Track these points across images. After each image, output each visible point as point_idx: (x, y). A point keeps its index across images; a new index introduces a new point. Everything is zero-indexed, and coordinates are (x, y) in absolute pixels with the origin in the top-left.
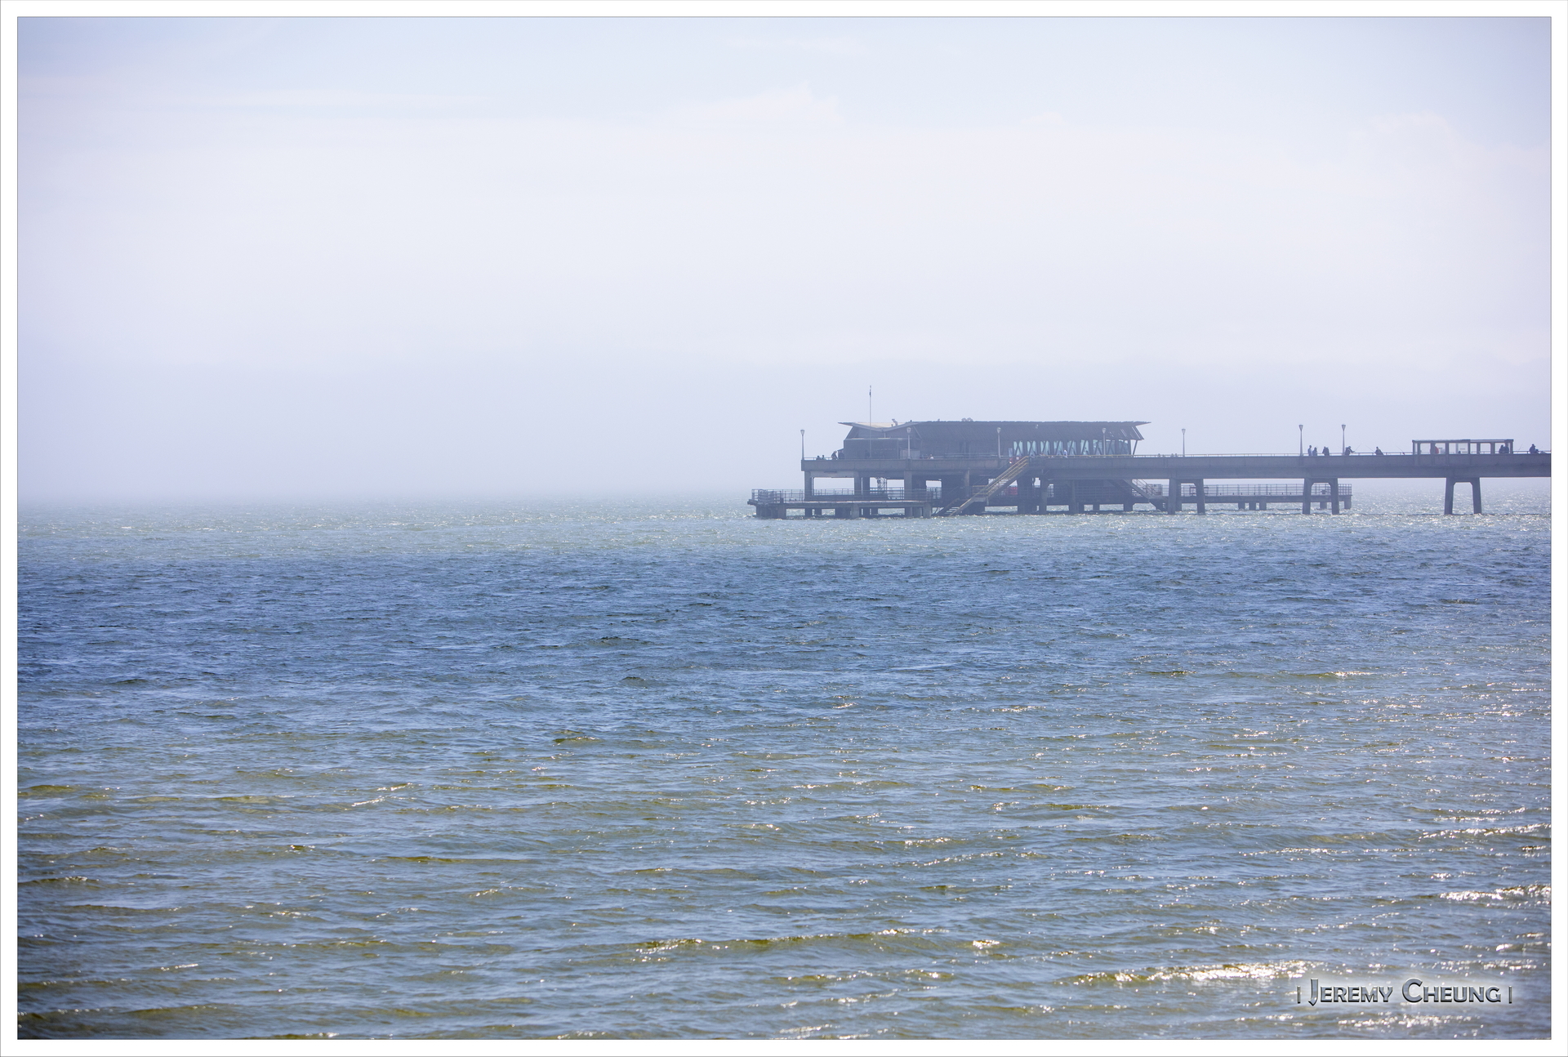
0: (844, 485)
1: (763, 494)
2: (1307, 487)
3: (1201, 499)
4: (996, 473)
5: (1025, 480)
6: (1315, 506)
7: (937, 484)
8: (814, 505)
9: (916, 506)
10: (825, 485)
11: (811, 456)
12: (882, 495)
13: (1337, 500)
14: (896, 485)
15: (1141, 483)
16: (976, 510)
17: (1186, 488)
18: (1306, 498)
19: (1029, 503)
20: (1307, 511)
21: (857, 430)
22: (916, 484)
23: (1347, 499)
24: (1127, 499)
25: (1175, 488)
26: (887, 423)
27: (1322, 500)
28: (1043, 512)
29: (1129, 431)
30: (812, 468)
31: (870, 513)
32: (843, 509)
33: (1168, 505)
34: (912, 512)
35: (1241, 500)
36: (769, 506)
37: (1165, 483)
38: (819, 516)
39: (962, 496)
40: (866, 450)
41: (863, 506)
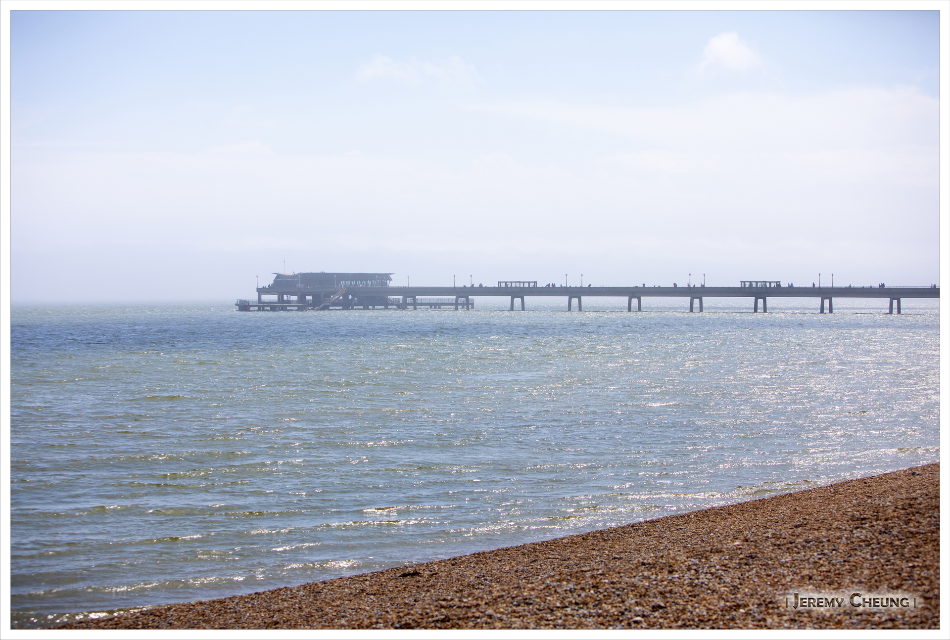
0: (274, 298)
1: (241, 301)
2: (457, 300)
3: (415, 304)
4: (334, 293)
5: (345, 296)
6: (460, 307)
7: (311, 298)
8: (261, 306)
9: (302, 306)
10: (266, 298)
11: (260, 286)
12: (289, 302)
13: (469, 305)
14: (294, 298)
15: (391, 298)
16: (325, 308)
17: (409, 300)
18: (456, 304)
19: (347, 305)
20: (456, 309)
21: (279, 276)
22: (302, 298)
23: (472, 304)
24: (386, 304)
25: (405, 300)
26: (291, 274)
27: (463, 305)
28: (352, 309)
29: (387, 277)
30: (261, 291)
31: (284, 309)
32: (273, 307)
33: (402, 306)
34: (300, 309)
35: (431, 305)
36: (244, 306)
37: (401, 297)
38: (263, 310)
39: (321, 302)
40: (282, 284)
41: (281, 306)
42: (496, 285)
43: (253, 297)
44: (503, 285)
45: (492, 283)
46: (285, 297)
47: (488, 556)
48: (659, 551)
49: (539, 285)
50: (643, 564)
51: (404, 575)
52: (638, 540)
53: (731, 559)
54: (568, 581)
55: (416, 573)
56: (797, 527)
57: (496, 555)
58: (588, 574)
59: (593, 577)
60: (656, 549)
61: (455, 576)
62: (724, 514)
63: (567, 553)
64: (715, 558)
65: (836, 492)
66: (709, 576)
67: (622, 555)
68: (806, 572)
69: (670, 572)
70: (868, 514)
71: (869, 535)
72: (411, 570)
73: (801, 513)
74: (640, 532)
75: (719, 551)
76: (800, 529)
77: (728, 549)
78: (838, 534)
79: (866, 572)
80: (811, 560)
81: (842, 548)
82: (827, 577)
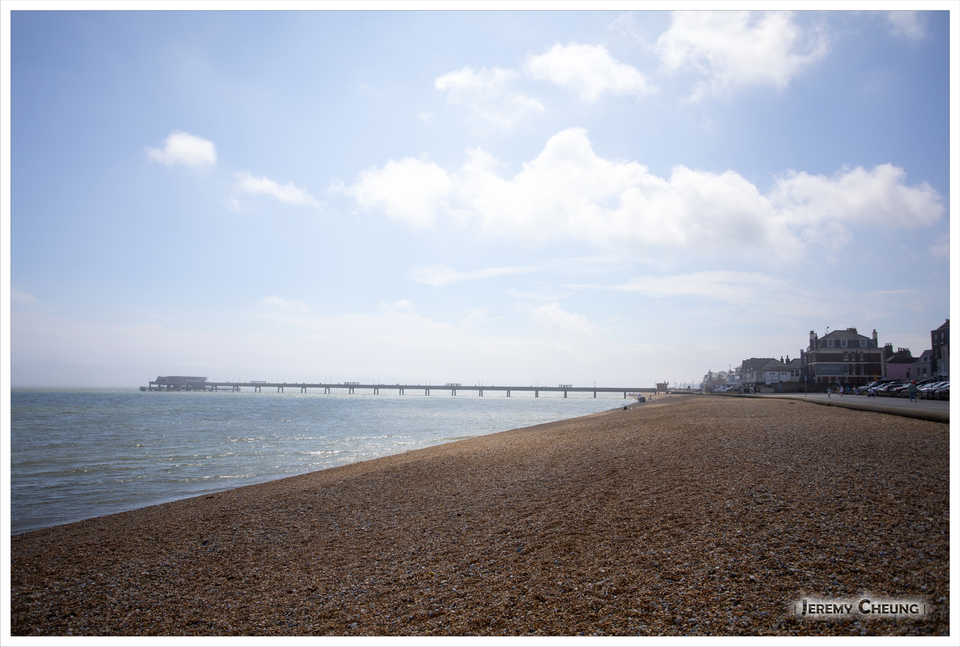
0: (157, 386)
1: (142, 387)
3: (216, 389)
4: (182, 385)
5: (187, 386)
6: (235, 391)
7: (172, 386)
8: (151, 389)
9: (169, 389)
10: (153, 386)
11: (151, 381)
12: (163, 387)
13: (238, 390)
14: (165, 386)
15: (207, 386)
16: (179, 390)
17: (214, 387)
18: (233, 389)
19: (188, 389)
20: (233, 391)
21: (159, 377)
22: (169, 386)
23: (240, 390)
24: (204, 389)
25: (212, 387)
26: (164, 376)
27: (236, 390)
28: (190, 391)
29: (205, 378)
30: (151, 383)
31: (161, 390)
32: (156, 389)
33: (211, 390)
34: (168, 390)
35: (223, 390)
36: (143, 389)
38: (151, 391)
39: (177, 388)
40: (160, 380)
41: (159, 389)
42: (250, 382)
43: (147, 385)
44: (252, 382)
45: (248, 382)
46: (161, 386)
47: (242, 489)
48: (311, 485)
49: (266, 383)
50: (305, 491)
51: (207, 498)
52: (303, 481)
53: (339, 488)
54: (275, 499)
55: (212, 497)
56: (364, 475)
57: (246, 488)
58: (283, 496)
59: (284, 496)
60: (310, 485)
61: (228, 498)
62: (336, 470)
63: (274, 487)
64: (332, 488)
65: (378, 461)
66: (330, 495)
67: (296, 487)
68: (367, 493)
69: (315, 494)
70: (391, 470)
71: (391, 478)
72: (210, 496)
73: (365, 469)
74: (303, 478)
75: (334, 485)
76: (365, 476)
77: (337, 484)
78: (379, 478)
79: (390, 492)
80: (369, 488)
81: (381, 483)
82: (375, 494)
